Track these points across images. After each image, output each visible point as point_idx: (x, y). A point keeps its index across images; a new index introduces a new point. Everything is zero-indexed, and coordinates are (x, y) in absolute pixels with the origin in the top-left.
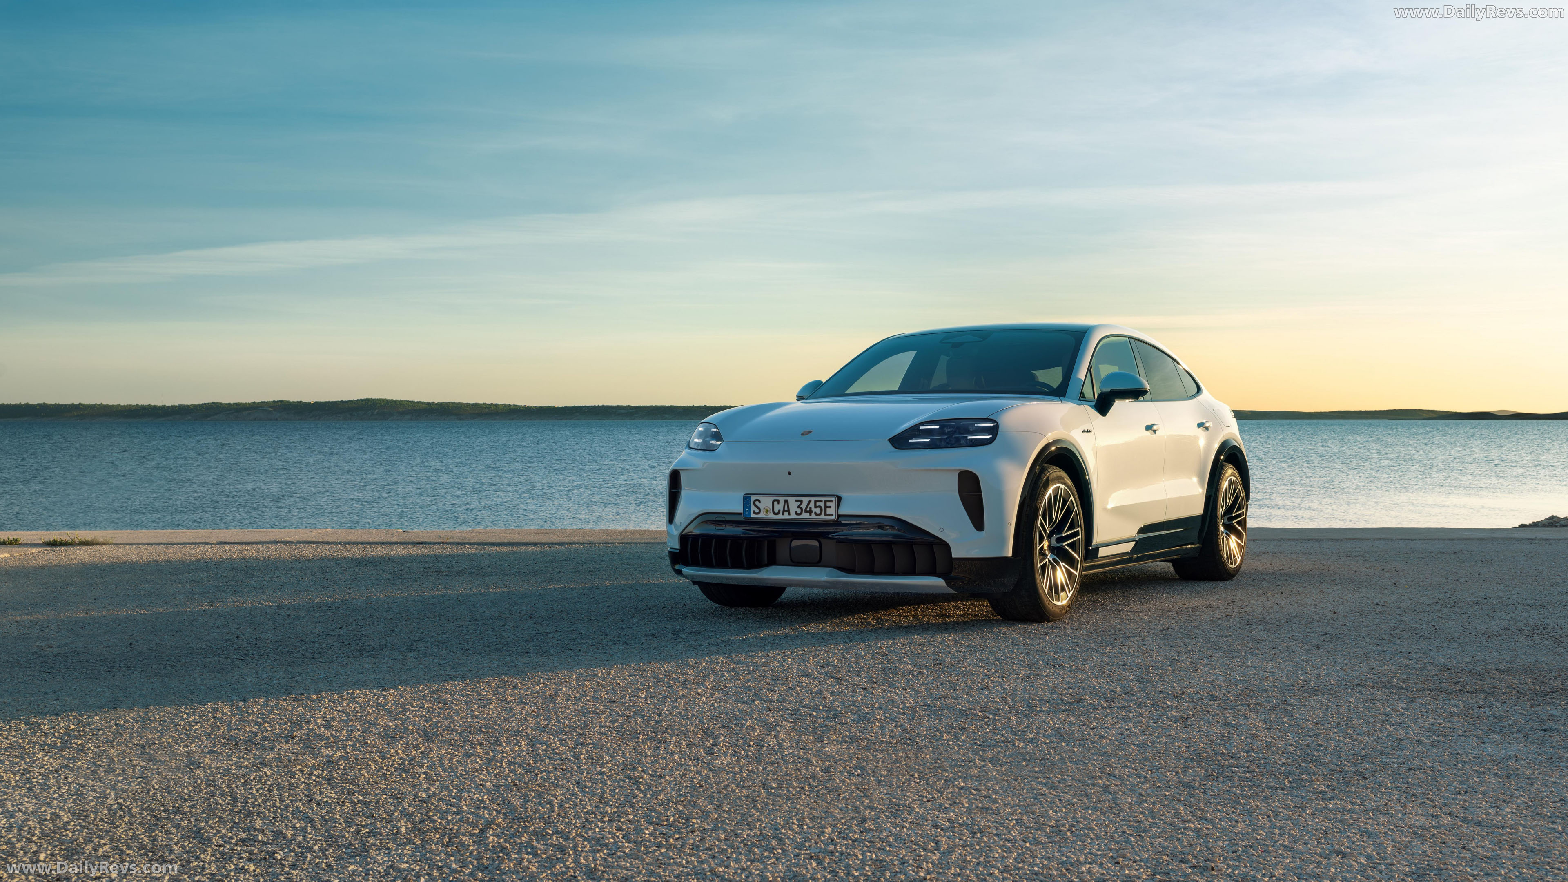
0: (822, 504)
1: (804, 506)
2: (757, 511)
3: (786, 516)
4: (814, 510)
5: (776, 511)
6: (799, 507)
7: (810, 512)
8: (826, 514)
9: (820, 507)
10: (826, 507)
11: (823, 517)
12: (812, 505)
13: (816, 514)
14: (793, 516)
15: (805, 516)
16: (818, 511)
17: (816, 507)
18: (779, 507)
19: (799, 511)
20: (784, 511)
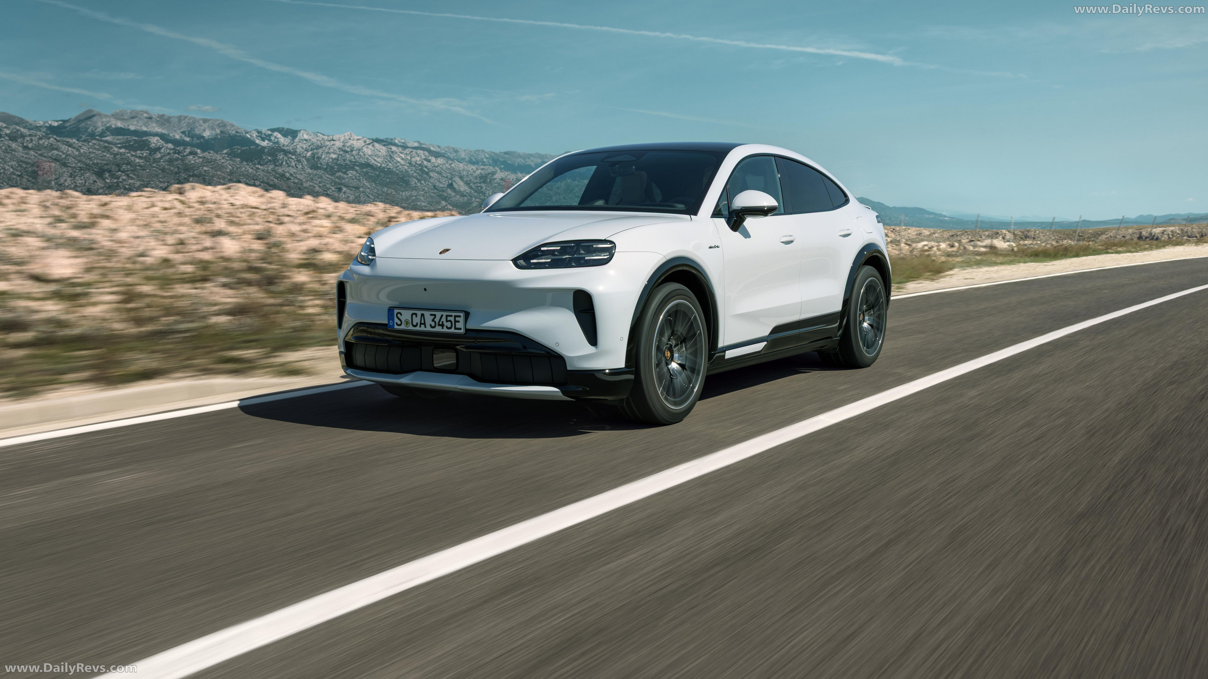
0: (452, 319)
1: (437, 320)
2: (399, 323)
3: (423, 328)
4: (446, 324)
5: (415, 324)
6: (433, 320)
7: (442, 325)
8: (456, 328)
9: (450, 321)
10: (456, 321)
11: (453, 330)
12: (444, 319)
13: (447, 328)
14: (428, 329)
15: (438, 329)
16: (449, 324)
17: (447, 321)
18: (417, 320)
19: (433, 324)
20: (421, 324)
